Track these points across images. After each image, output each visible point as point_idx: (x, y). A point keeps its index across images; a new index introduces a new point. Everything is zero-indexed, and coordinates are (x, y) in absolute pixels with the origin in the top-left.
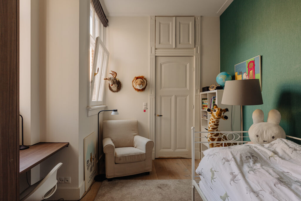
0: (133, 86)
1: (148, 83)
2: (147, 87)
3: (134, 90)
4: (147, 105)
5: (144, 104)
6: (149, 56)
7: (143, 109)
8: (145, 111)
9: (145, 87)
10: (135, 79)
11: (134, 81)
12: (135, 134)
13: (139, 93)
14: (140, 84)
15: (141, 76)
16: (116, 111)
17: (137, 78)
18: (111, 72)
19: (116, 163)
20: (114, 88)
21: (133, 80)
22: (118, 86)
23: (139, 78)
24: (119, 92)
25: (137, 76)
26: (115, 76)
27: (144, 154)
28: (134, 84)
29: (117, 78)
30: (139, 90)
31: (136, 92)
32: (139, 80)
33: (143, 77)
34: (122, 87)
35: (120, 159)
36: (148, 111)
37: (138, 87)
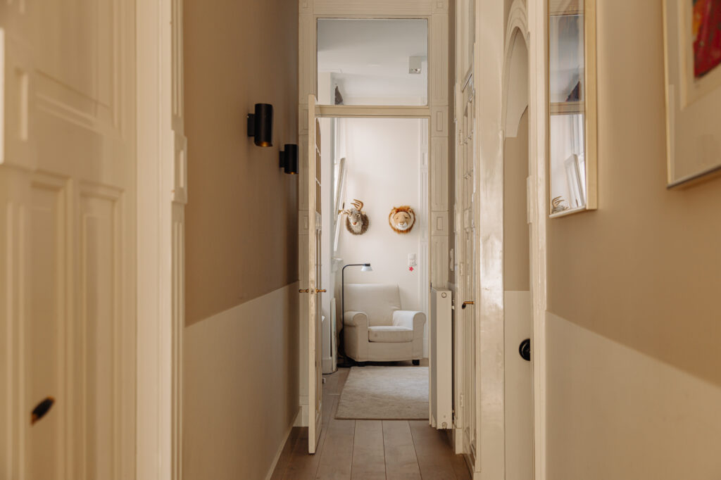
0: (390, 224)
1: (416, 217)
2: (414, 226)
3: (392, 230)
4: (415, 257)
5: (410, 256)
6: (419, 170)
7: (409, 264)
8: (411, 269)
9: (412, 226)
10: (395, 211)
11: (393, 215)
12: (395, 308)
13: (402, 236)
14: (403, 222)
15: (405, 207)
16: (368, 265)
17: (398, 211)
18: (354, 202)
19: (370, 341)
20: (357, 227)
21: (389, 213)
22: (364, 225)
23: (401, 211)
24: (364, 235)
25: (398, 206)
26: (359, 208)
27: (410, 331)
28: (392, 221)
29: (362, 210)
30: (400, 232)
31: (396, 234)
32: (401, 214)
33: (409, 208)
34: (369, 226)
35: (376, 335)
36: (417, 269)
37: (400, 227)
